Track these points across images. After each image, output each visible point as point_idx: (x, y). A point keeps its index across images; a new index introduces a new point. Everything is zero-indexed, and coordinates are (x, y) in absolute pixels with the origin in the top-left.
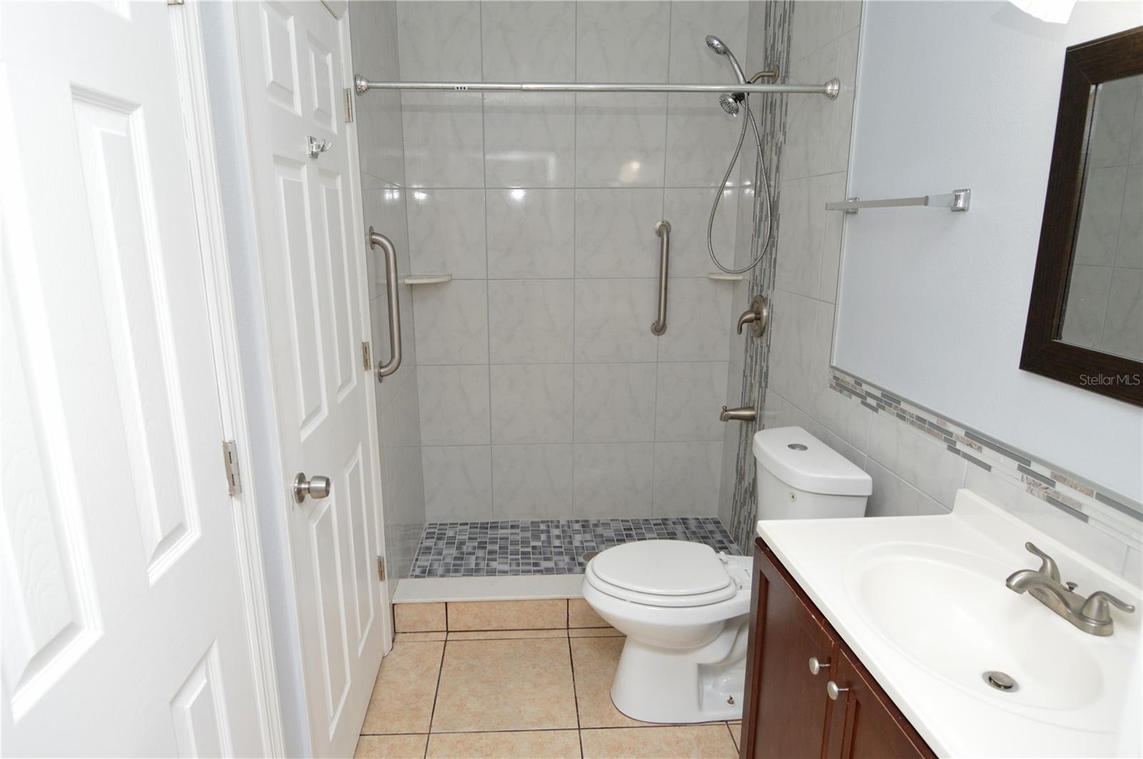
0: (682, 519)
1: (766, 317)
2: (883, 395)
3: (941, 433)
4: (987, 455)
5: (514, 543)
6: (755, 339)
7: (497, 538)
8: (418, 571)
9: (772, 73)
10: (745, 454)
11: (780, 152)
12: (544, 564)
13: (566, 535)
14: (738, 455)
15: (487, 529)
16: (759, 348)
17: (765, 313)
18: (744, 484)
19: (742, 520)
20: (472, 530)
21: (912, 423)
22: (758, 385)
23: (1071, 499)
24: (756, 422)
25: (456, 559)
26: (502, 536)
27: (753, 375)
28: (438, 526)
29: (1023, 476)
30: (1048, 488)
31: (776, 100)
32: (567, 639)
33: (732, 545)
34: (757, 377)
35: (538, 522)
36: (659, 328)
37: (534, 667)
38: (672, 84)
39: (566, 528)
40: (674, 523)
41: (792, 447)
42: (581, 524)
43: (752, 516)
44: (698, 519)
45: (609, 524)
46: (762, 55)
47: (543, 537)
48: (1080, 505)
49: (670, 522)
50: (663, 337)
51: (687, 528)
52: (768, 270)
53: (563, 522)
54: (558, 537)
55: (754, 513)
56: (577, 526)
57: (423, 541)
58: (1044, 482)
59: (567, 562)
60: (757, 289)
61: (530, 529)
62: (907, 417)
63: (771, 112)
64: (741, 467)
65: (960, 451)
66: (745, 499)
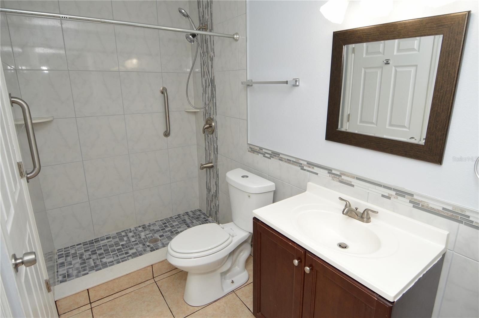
0: (186, 213)
1: (214, 126)
2: (272, 153)
3: (297, 164)
4: (316, 170)
5: (111, 246)
6: (209, 135)
7: (101, 246)
8: (60, 278)
9: (203, 27)
10: (210, 181)
11: (212, 60)
12: (131, 252)
13: (136, 234)
14: (207, 182)
15: (93, 243)
16: (212, 138)
17: (213, 124)
18: (211, 193)
19: (212, 207)
20: (85, 246)
21: (285, 162)
22: (213, 153)
23: (347, 180)
24: (214, 168)
25: (81, 264)
26: (103, 244)
27: (210, 149)
28: (63, 250)
29: (330, 175)
30: (339, 178)
31: (207, 39)
32: (155, 283)
33: (209, 218)
34: (212, 150)
35: (120, 232)
36: (167, 134)
37: (144, 302)
38: (159, 26)
39: (135, 231)
40: (183, 215)
41: (243, 177)
42: (142, 227)
43: (217, 205)
44: (192, 211)
45: (155, 223)
46: (198, 19)
47: (125, 239)
48: (351, 182)
49: (181, 216)
50: (169, 138)
51: (189, 216)
52: (212, 107)
53: (133, 229)
54: (133, 237)
55: (218, 204)
56: (140, 229)
57: (58, 261)
58: (338, 176)
59: (142, 247)
60: (208, 115)
61: (117, 237)
62: (283, 160)
63: (205, 43)
64: (209, 187)
65: (305, 169)
66: (212, 199)
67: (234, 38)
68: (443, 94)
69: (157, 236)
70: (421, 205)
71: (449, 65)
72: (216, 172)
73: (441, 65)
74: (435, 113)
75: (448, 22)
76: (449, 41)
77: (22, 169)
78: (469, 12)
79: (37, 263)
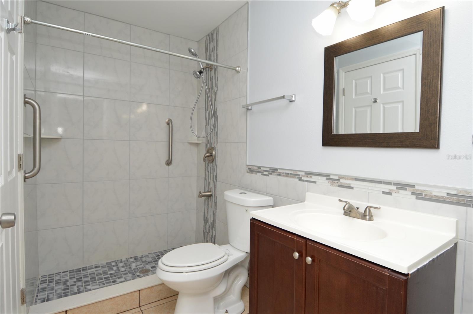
1: (215, 155)
2: (270, 169)
3: (295, 176)
4: (314, 178)
5: (98, 275)
6: (209, 164)
7: (88, 274)
9: (210, 67)
10: (208, 212)
11: (216, 94)
12: (119, 280)
13: (127, 264)
14: (204, 213)
15: (80, 271)
16: (212, 167)
17: (214, 153)
18: (208, 224)
19: (208, 239)
20: (71, 274)
21: (284, 176)
22: (212, 182)
23: (346, 183)
24: (213, 197)
26: (91, 273)
27: (210, 178)
28: (47, 276)
29: (328, 182)
30: (337, 183)
31: (212, 76)
32: (141, 312)
34: (212, 179)
35: (110, 262)
36: (169, 163)
39: (126, 262)
41: (241, 194)
42: (133, 258)
43: (213, 236)
45: (148, 256)
47: (115, 268)
48: (350, 184)
50: (170, 167)
52: (214, 137)
53: (124, 259)
54: (123, 267)
55: (215, 235)
56: (132, 260)
57: (39, 286)
58: (336, 181)
59: (131, 277)
60: (209, 145)
61: (106, 266)
62: (281, 174)
63: (210, 81)
64: (206, 217)
65: (303, 180)
66: (209, 230)
67: (236, 70)
68: (430, 81)
69: (149, 267)
70: (424, 194)
71: (432, 54)
72: (215, 201)
73: (425, 56)
74: (426, 99)
75: (426, 18)
76: (429, 34)
77: (22, 162)
78: (443, 8)
79: (15, 226)
